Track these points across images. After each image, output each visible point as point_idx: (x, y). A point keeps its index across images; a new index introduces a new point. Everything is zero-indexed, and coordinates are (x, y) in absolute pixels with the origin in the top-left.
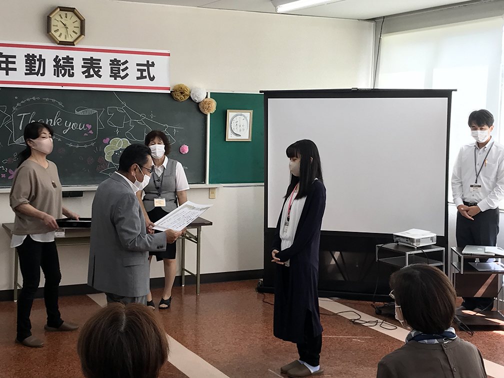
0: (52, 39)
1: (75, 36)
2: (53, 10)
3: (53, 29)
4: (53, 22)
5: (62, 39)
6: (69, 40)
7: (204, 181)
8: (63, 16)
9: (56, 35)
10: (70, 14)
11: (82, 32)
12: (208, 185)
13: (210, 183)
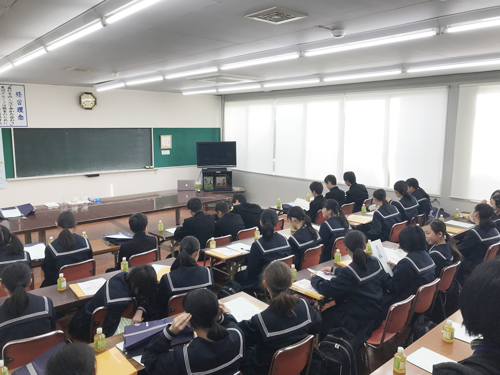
0: (82, 107)
1: (92, 105)
2: (82, 94)
3: (82, 102)
4: (82, 99)
5: (87, 107)
6: (90, 107)
8: (87, 96)
10: (90, 96)
11: (95, 103)
13: (154, 167)
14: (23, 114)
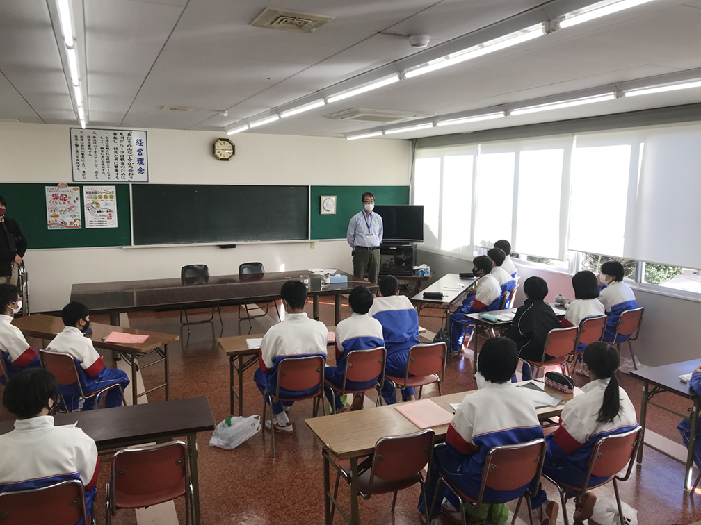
0: (216, 157)
1: (229, 155)
2: (216, 141)
3: (216, 152)
4: (217, 147)
5: (222, 157)
6: (226, 157)
7: (307, 238)
8: (222, 144)
9: (219, 155)
10: (226, 142)
11: (234, 153)
12: (310, 240)
13: (311, 239)
14: (144, 167)
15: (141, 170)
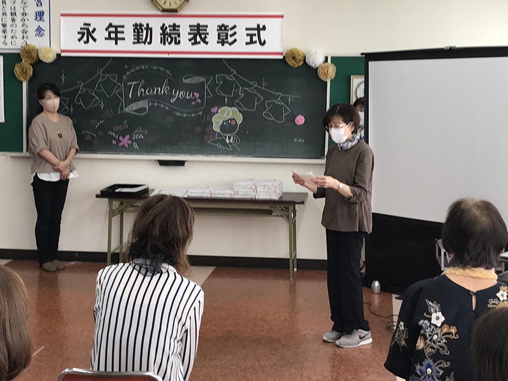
1: (179, 3)
5: (167, 6)
6: (174, 7)
9: (161, 2)
14: (44, 25)
15: (39, 31)
